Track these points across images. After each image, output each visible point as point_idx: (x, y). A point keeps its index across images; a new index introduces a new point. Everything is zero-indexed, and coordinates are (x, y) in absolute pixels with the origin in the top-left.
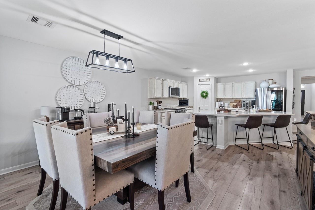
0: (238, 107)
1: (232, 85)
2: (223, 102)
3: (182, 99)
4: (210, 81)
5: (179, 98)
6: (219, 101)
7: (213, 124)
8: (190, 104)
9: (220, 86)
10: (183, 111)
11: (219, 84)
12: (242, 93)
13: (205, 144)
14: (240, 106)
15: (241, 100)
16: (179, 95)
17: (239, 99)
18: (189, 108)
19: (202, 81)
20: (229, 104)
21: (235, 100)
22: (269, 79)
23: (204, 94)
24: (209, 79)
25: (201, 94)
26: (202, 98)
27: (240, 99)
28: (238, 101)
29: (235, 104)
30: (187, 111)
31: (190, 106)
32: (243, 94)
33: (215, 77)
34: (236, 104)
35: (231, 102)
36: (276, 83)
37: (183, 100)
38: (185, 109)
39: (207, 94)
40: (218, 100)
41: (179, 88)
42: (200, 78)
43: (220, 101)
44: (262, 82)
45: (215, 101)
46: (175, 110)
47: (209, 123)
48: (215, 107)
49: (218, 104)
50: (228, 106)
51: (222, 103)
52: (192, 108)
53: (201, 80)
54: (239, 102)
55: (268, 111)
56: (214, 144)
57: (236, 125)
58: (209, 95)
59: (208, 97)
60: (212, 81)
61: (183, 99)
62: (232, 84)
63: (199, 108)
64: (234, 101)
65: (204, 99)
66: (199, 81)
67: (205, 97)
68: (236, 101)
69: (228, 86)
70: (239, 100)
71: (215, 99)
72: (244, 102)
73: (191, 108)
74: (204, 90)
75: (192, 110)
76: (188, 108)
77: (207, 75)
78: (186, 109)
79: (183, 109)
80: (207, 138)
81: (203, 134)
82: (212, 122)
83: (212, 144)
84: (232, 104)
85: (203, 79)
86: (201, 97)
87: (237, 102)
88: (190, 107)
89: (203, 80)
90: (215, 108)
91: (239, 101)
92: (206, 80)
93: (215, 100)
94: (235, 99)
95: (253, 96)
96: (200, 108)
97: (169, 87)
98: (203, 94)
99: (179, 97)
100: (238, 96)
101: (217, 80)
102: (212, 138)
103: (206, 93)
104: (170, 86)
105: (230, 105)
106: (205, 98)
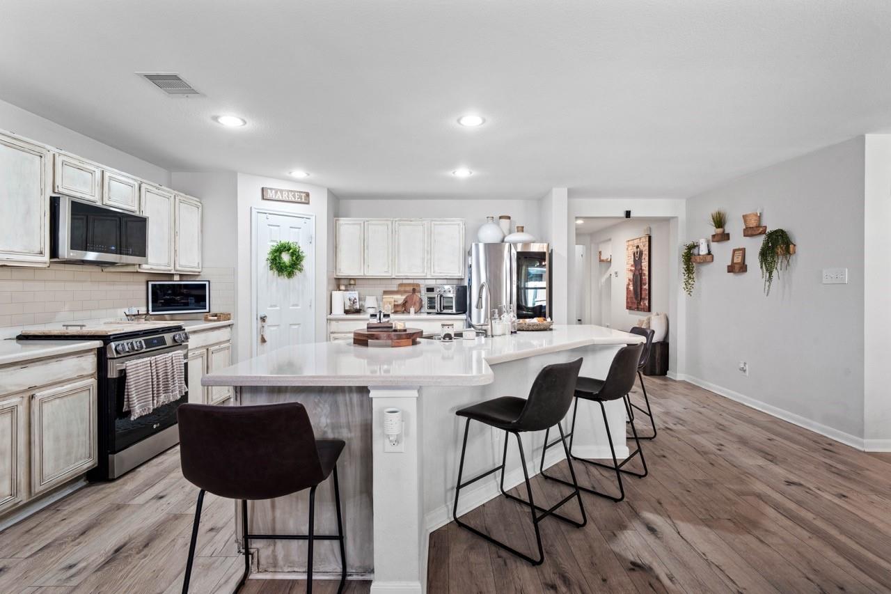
0: (412, 310)
1: (390, 226)
2: (359, 294)
3: (173, 275)
4: (308, 203)
5: (145, 268)
6: (343, 288)
7: (344, 434)
8: (216, 301)
9: (347, 227)
10: (162, 341)
11: (342, 221)
12: (423, 259)
13: (294, 582)
14: (418, 305)
15: (418, 285)
16: (142, 252)
17: (411, 282)
18: (211, 321)
19: (277, 198)
20: (379, 298)
21: (401, 285)
22: (501, 218)
23: (286, 258)
24: (308, 195)
25: (270, 257)
26: (276, 272)
27: (416, 282)
28: (410, 289)
29: (400, 299)
30: (192, 337)
31: (214, 311)
32: (427, 263)
33: (328, 189)
34: (404, 297)
35: (386, 292)
36: (523, 227)
37: (176, 280)
38: (179, 328)
39: (297, 258)
40: (340, 283)
41: (145, 215)
42: (268, 184)
43: (346, 286)
44: (482, 225)
45: (331, 288)
46: (98, 344)
47: (317, 435)
48: (331, 313)
49: (341, 299)
50: (376, 306)
51: (354, 294)
52: (229, 319)
53: (270, 194)
54: (414, 290)
55: (542, 327)
56: (349, 570)
57: (459, 413)
58: (305, 263)
59: (300, 270)
60: (319, 204)
61: (177, 278)
62: (390, 223)
63: (263, 319)
64: (395, 289)
65: (284, 280)
66: (263, 199)
67: (289, 269)
68: (402, 289)
69: (378, 230)
70: (413, 284)
71: (329, 279)
72: (430, 290)
73: (218, 320)
74: (284, 241)
75: (229, 329)
76: (206, 320)
77: (299, 174)
78: (188, 328)
79: (169, 330)
80: (311, 538)
81: (278, 513)
82: (335, 427)
83: (339, 569)
84: (389, 300)
85: (282, 191)
86: (271, 269)
87: (406, 292)
88: (216, 315)
89: (279, 196)
90: (329, 317)
91: (412, 288)
92: (294, 196)
93: (329, 283)
94: (400, 282)
95: (459, 271)
96: (267, 320)
97: (49, 193)
98: (280, 258)
99: (144, 266)
100: (412, 268)
101: (338, 204)
102: (335, 532)
103: (292, 254)
104: (61, 190)
105: (384, 304)
106: (290, 275)
